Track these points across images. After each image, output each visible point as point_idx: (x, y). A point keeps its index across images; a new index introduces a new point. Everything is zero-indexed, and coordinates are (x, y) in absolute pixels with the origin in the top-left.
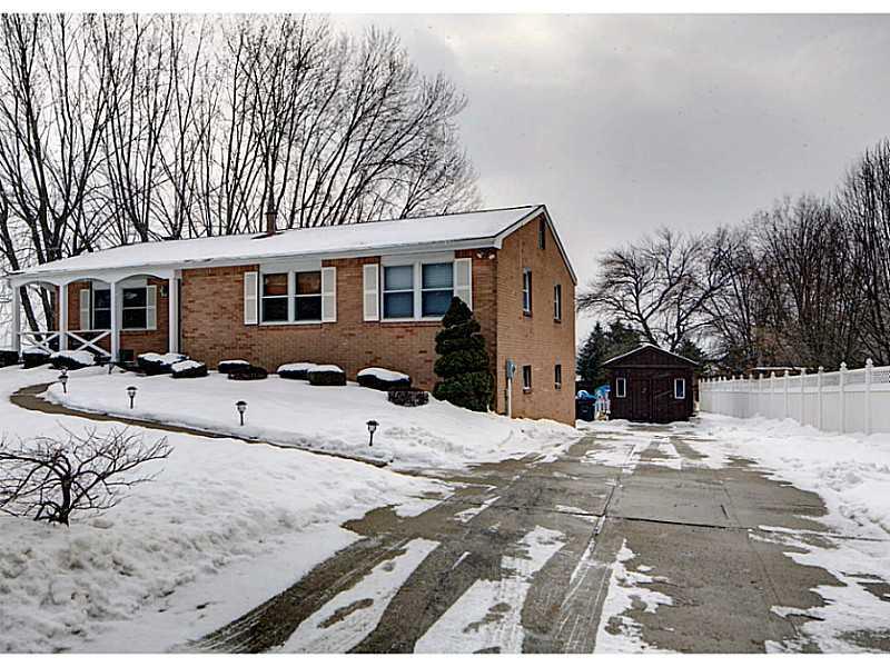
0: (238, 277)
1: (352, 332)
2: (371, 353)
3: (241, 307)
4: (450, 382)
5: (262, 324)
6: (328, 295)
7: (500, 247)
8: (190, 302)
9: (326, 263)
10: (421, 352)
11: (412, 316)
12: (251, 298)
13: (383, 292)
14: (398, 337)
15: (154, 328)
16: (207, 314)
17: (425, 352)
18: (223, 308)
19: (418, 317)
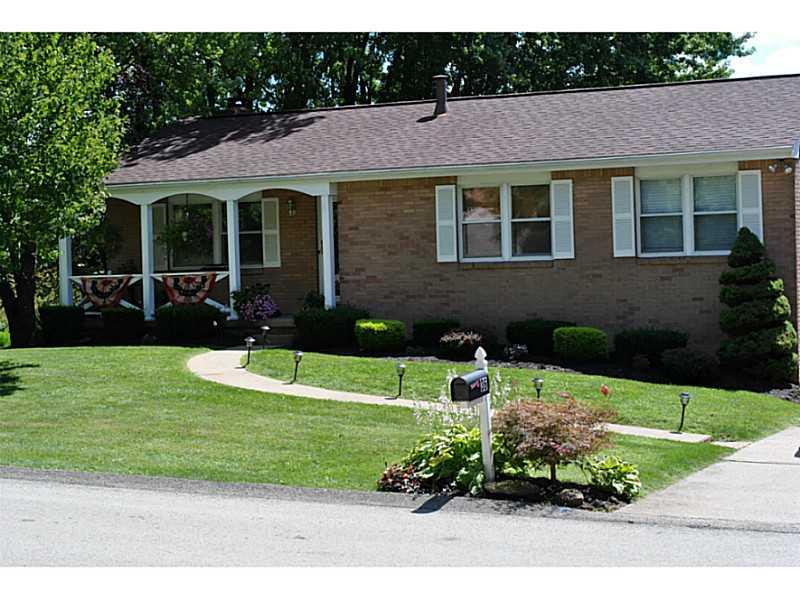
0: (427, 193)
1: (597, 272)
2: (624, 301)
3: (430, 236)
4: (743, 341)
6: (562, 219)
7: (797, 157)
8: (351, 229)
9: (558, 175)
10: (694, 299)
11: (681, 249)
12: (447, 223)
13: (639, 215)
14: (662, 279)
15: (277, 264)
16: (379, 246)
17: (701, 299)
18: (402, 238)
19: (689, 250)
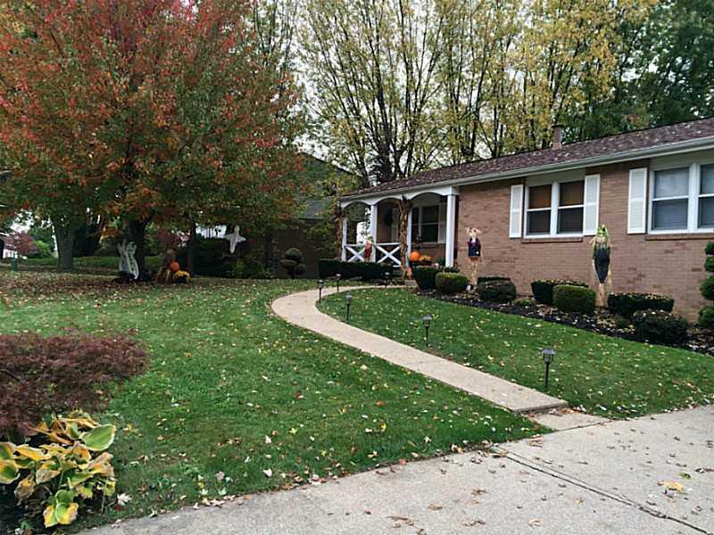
0: (506, 190)
3: (506, 220)
5: (526, 237)
6: (591, 205)
8: (466, 216)
9: (590, 171)
10: (693, 270)
11: (686, 227)
12: (517, 211)
13: (651, 199)
14: (667, 251)
19: (693, 228)
